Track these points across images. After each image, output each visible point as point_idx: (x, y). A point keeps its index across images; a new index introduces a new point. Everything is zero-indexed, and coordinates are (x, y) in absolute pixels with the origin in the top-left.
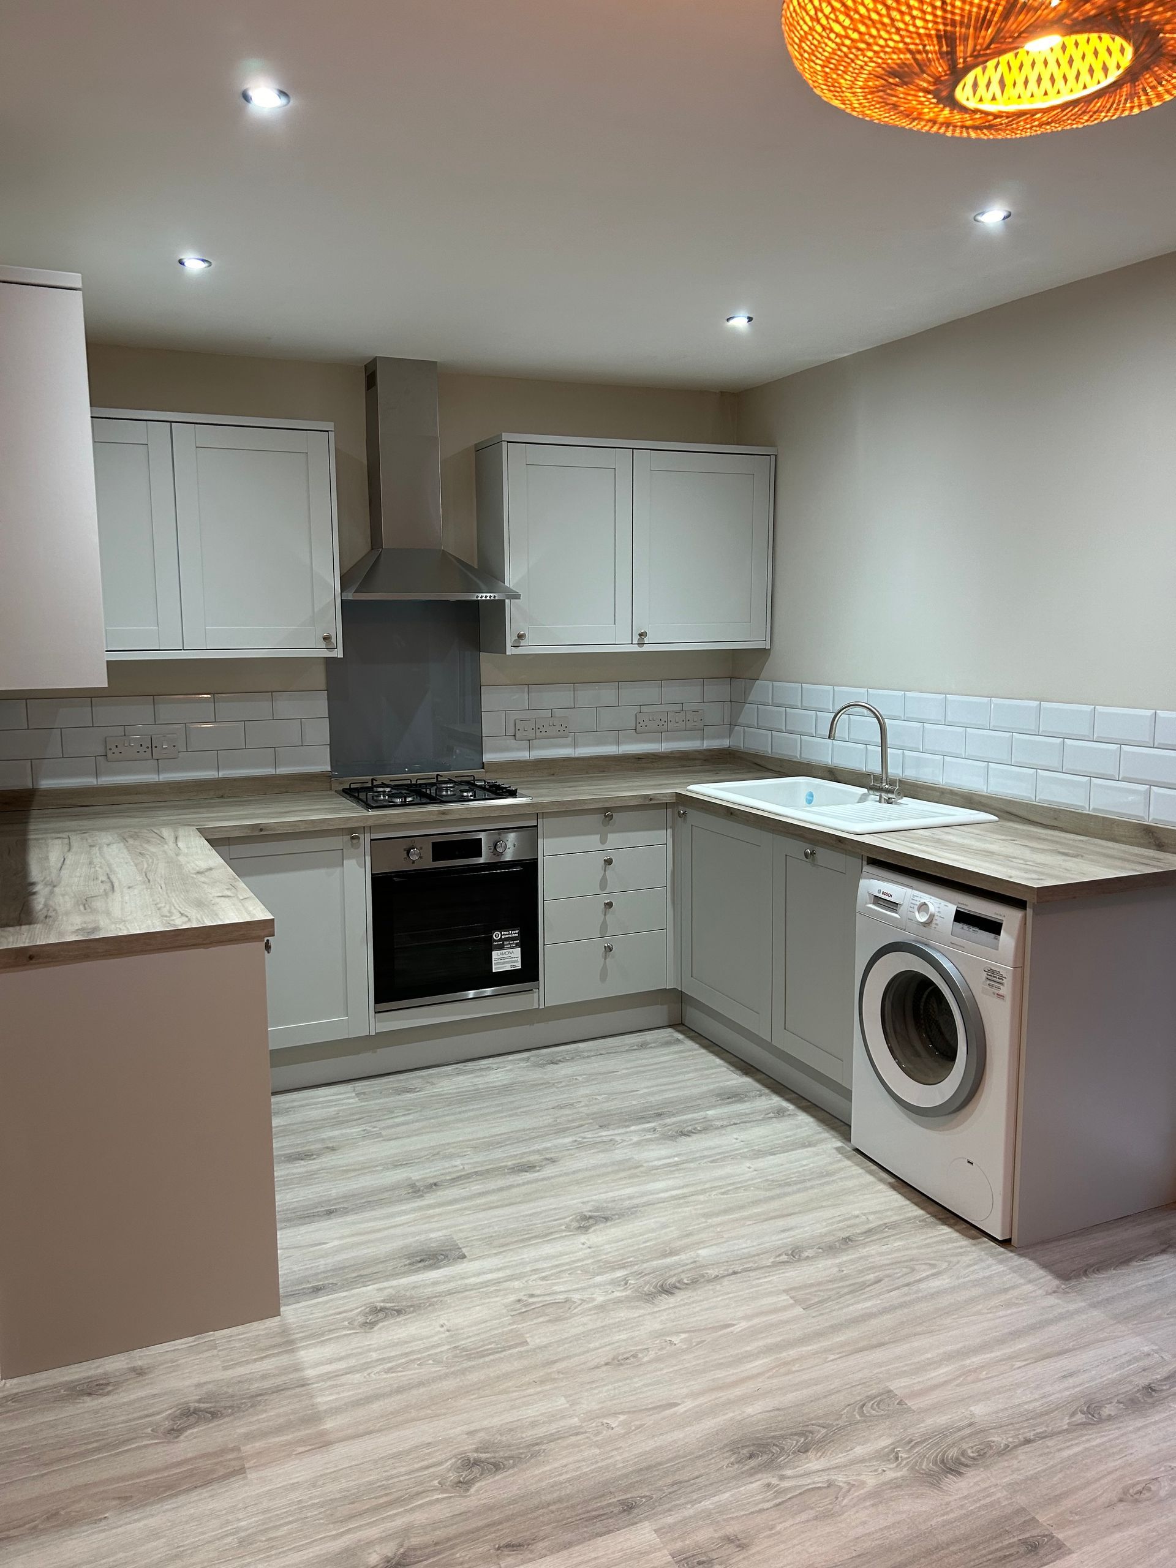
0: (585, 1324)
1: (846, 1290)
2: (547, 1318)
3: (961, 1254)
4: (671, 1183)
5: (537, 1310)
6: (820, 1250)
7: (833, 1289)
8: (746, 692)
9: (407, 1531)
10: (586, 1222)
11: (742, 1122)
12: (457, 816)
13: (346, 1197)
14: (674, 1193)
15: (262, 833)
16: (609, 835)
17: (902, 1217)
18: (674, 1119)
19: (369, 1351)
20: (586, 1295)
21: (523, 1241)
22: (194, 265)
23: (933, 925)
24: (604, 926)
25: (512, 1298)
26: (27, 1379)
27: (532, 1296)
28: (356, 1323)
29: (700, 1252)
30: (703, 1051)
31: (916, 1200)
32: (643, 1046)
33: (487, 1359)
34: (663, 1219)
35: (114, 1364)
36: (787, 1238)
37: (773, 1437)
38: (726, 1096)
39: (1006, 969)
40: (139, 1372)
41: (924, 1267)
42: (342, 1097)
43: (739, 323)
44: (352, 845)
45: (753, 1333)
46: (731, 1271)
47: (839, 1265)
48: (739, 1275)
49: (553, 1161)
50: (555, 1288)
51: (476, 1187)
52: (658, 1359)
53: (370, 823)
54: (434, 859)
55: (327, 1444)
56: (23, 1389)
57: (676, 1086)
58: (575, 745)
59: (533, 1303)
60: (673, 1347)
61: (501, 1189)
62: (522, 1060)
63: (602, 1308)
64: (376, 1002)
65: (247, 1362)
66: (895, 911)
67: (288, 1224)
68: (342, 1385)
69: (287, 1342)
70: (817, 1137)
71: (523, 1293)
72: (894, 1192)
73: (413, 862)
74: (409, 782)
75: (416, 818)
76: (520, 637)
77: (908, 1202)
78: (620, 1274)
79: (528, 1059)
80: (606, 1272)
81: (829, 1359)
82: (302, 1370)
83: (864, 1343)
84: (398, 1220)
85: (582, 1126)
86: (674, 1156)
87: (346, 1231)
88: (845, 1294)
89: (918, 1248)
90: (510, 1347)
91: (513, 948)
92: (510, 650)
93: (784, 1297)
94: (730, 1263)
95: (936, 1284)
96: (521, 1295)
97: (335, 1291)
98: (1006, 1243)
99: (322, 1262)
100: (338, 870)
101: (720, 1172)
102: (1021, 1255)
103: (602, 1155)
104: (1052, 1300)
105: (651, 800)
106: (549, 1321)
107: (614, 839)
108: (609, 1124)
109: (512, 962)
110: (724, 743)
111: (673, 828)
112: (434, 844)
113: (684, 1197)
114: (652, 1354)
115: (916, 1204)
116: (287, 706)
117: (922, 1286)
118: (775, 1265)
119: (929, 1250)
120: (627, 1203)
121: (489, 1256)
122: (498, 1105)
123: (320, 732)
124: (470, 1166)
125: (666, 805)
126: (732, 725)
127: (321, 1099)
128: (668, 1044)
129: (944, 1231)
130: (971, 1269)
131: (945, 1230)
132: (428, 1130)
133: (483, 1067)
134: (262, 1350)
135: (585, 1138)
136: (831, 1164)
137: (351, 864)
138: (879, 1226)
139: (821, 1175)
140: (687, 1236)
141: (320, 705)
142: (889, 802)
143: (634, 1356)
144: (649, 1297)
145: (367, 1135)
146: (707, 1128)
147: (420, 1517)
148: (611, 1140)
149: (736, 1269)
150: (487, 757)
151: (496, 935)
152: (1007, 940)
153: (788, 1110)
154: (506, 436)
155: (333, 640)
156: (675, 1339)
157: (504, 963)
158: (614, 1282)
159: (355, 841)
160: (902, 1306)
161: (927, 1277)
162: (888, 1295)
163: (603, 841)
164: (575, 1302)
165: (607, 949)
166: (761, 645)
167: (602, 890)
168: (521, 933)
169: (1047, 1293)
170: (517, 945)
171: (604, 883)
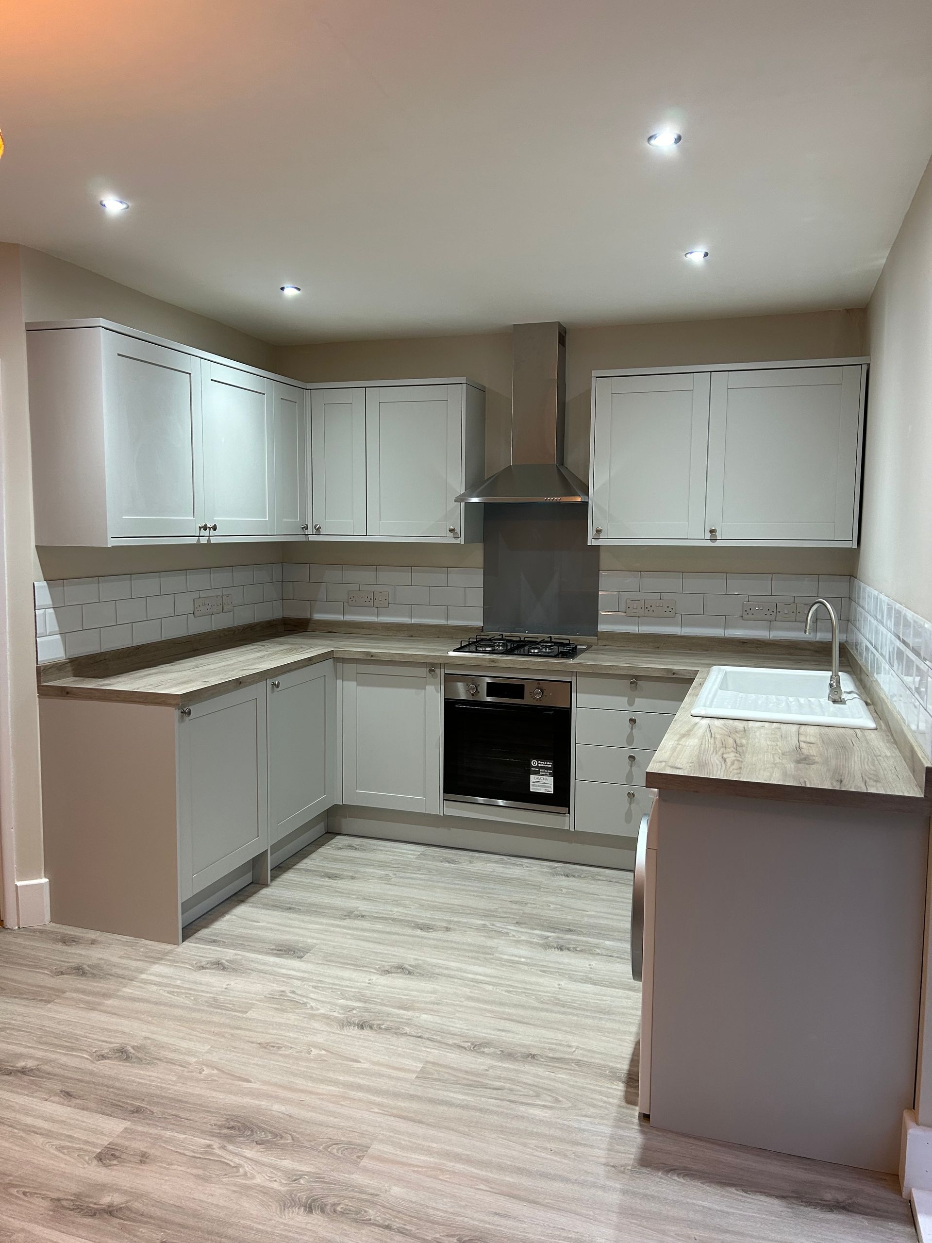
0: (289, 1019)
1: (465, 1082)
2: (279, 1007)
3: (596, 1106)
4: (489, 971)
5: (281, 1000)
6: (499, 1052)
7: (457, 1077)
9: (48, 1062)
10: (402, 969)
12: (503, 665)
14: (479, 977)
15: (372, 658)
16: (637, 699)
17: (602, 1063)
18: (571, 937)
19: (180, 979)
20: (319, 1006)
21: (344, 963)
22: (290, 292)
24: (629, 776)
25: (283, 989)
26: (58, 926)
27: (293, 992)
28: (198, 964)
29: (423, 1015)
33: (216, 1010)
34: (440, 988)
35: (92, 935)
37: (257, 1126)
40: (93, 942)
41: (549, 1098)
42: (408, 853)
43: (697, 257)
44: (431, 675)
45: (361, 1073)
46: (419, 1035)
47: (493, 1067)
48: (420, 1039)
49: (448, 930)
50: (312, 994)
51: (379, 926)
52: (287, 1056)
53: (442, 661)
54: (489, 695)
55: (94, 1009)
58: (680, 625)
59: (289, 997)
60: (307, 1055)
63: (313, 1016)
64: (445, 792)
65: (131, 959)
68: (143, 988)
71: (291, 989)
73: (474, 695)
75: (472, 662)
76: (598, 531)
78: (357, 1004)
80: (352, 1000)
81: (372, 1110)
82: (143, 973)
84: (311, 926)
85: (509, 918)
86: (526, 958)
88: (459, 1084)
89: (572, 1086)
90: (235, 1011)
91: (547, 775)
92: (592, 542)
93: (420, 1065)
94: (429, 1030)
95: (535, 1112)
96: (289, 989)
98: (645, 1117)
99: (240, 930)
100: (423, 691)
101: (532, 979)
102: (642, 1132)
103: (483, 939)
104: (601, 1170)
105: (674, 674)
106: (276, 1009)
107: (641, 703)
108: (525, 924)
109: (545, 787)
112: (488, 683)
113: (477, 981)
114: (289, 1052)
116: (457, 578)
117: (522, 1108)
118: (453, 1045)
119: (576, 1091)
120: (438, 970)
121: (314, 963)
122: (482, 888)
123: (477, 598)
124: (399, 914)
125: (689, 681)
126: (848, 621)
130: (582, 1118)
134: (145, 957)
135: (494, 925)
137: (430, 689)
138: (574, 1060)
140: (435, 1003)
141: (478, 578)
143: (279, 1048)
144: (347, 1024)
147: (64, 1059)
148: (506, 933)
149: (423, 1035)
150: (601, 627)
151: (534, 763)
154: (595, 372)
155: (457, 530)
156: (315, 1052)
158: (345, 1007)
159: (433, 673)
161: (538, 1105)
162: (485, 1099)
163: (631, 703)
164: (306, 1006)
165: (632, 795)
166: (847, 545)
167: (628, 743)
168: (554, 765)
169: (606, 1165)
170: (550, 774)
171: (630, 740)
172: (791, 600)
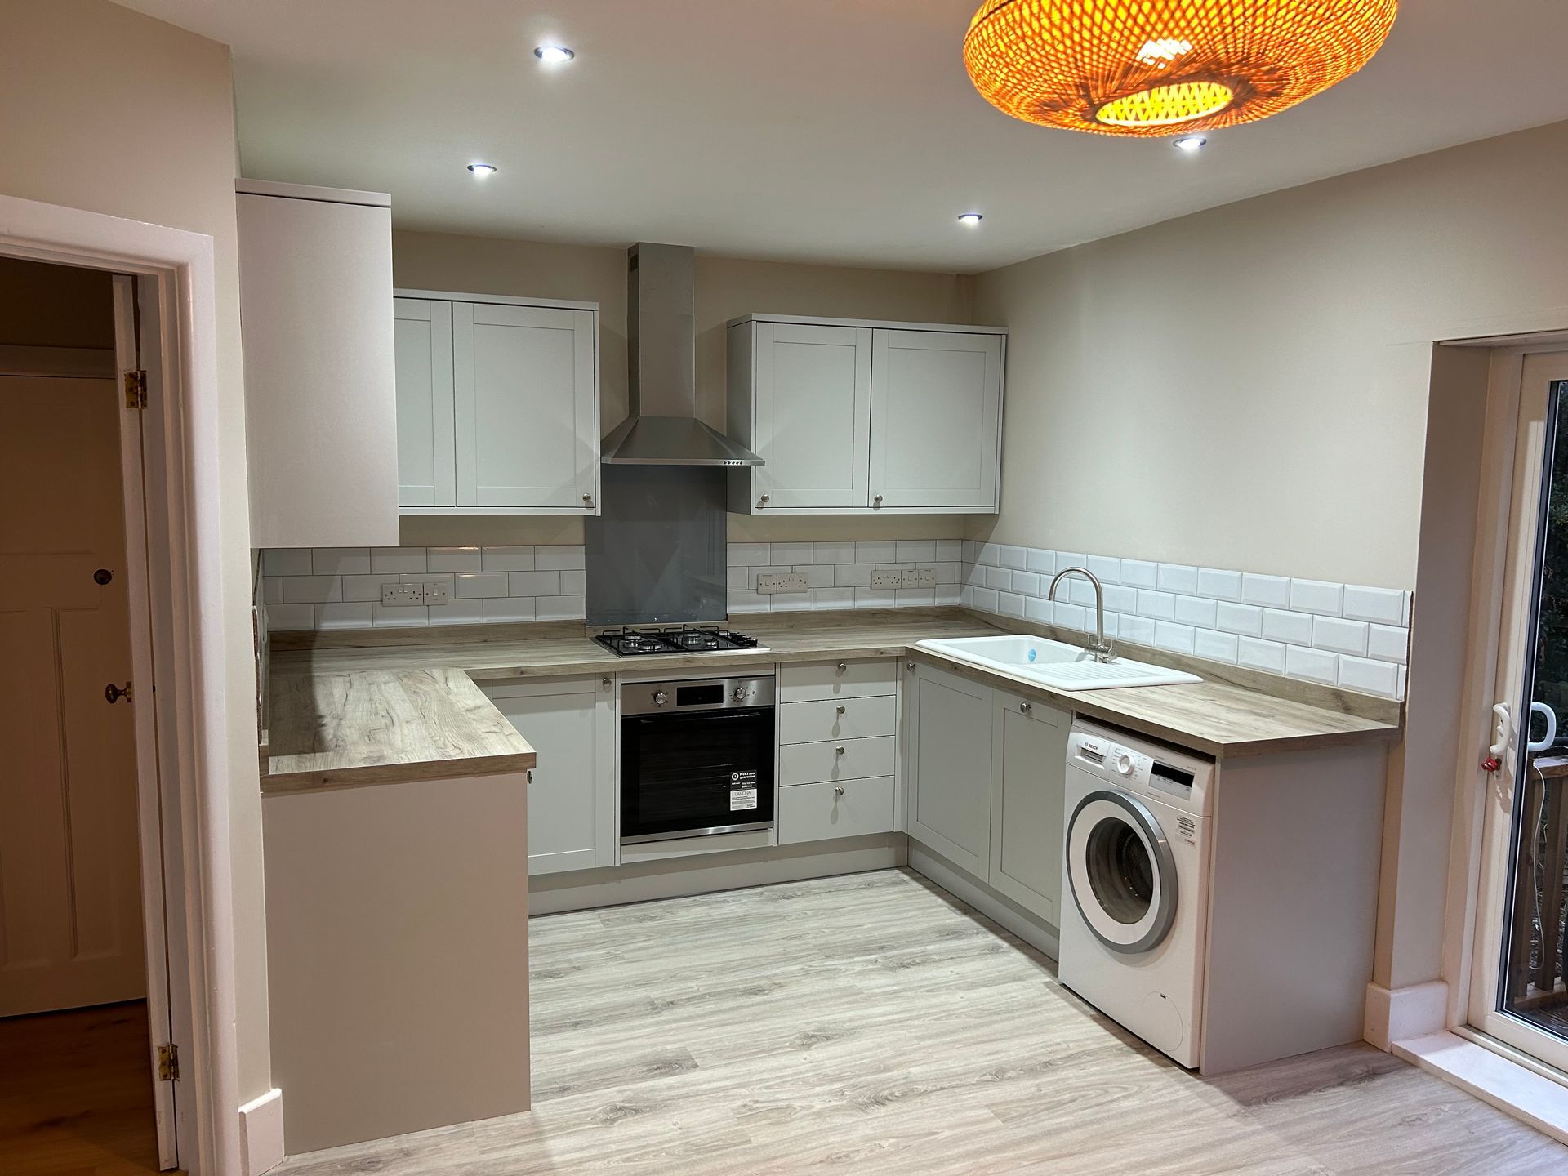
0: (804, 1128)
1: (1042, 1107)
2: (770, 1121)
3: (1152, 1080)
4: (888, 1009)
5: (760, 1114)
6: (1022, 1072)
7: (1030, 1106)
8: (977, 553)
10: (809, 1040)
11: (959, 957)
12: (701, 664)
13: (591, 1011)
14: (890, 1017)
15: (522, 676)
16: (842, 686)
17: (1100, 1046)
18: (895, 952)
19: (610, 1143)
20: (805, 1103)
21: (750, 1054)
22: (482, 173)
23: (1133, 776)
24: (835, 772)
25: (739, 1103)
26: (308, 1155)
27: (757, 1102)
28: (598, 1119)
29: (911, 1069)
30: (927, 891)
31: (1114, 1032)
32: (870, 885)
33: (714, 1153)
34: (879, 1040)
35: (386, 1145)
36: (993, 1060)
38: (945, 933)
39: (1197, 818)
40: (406, 1153)
41: (1115, 1090)
42: (590, 923)
43: (971, 221)
44: (604, 688)
45: (955, 1141)
46: (938, 1087)
47: (1038, 1086)
48: (946, 1091)
49: (781, 986)
50: (777, 1096)
51: (709, 1007)
52: (867, 1159)
53: (621, 668)
54: (679, 703)
56: (305, 1164)
57: (899, 922)
58: (813, 600)
59: (758, 1108)
60: (883, 1149)
61: (732, 1009)
62: (756, 894)
63: (819, 1114)
64: (622, 835)
65: (501, 1148)
66: (1100, 762)
67: (538, 1033)
68: (588, 1170)
69: (536, 1133)
70: (1029, 972)
71: (749, 1099)
72: (1095, 1024)
73: (660, 706)
74: (657, 631)
75: (662, 666)
76: (764, 499)
77: (1107, 1033)
78: (838, 1085)
79: (762, 893)
80: (825, 1084)
81: (1024, 1165)
82: (550, 1156)
83: (1055, 1153)
84: (638, 1032)
85: (808, 956)
86: (894, 985)
87: (591, 1041)
88: (1043, 1110)
89: (1114, 1073)
90: (735, 1145)
91: (750, 788)
92: (754, 512)
93: (987, 1111)
94: (939, 1080)
95: (1127, 1104)
96: (746, 1101)
97: (580, 1092)
98: (1194, 1071)
99: (568, 1066)
100: (591, 711)
101: (934, 1001)
102: (1208, 1083)
103: (827, 982)
104: (1232, 1123)
105: (882, 653)
106: (771, 1124)
107: (847, 689)
108: (834, 955)
109: (748, 802)
110: (954, 601)
111: (903, 680)
112: (679, 690)
113: (900, 1021)
114: (862, 1155)
115: (1114, 1035)
116: (549, 559)
117: (1114, 1106)
118: (980, 1083)
119: (1122, 1075)
120: (847, 1025)
121: (720, 1066)
122: (732, 935)
123: (578, 583)
124: (703, 987)
125: (897, 659)
126: (963, 584)
127: (568, 924)
128: (894, 884)
129: (1137, 1060)
130: (1160, 1093)
131: (1140, 1058)
132: (666, 955)
133: (719, 899)
134: (514, 1138)
135: (811, 966)
136: (1038, 997)
137: (602, 706)
138: (1079, 1053)
139: (1028, 1007)
140: (901, 1055)
141: (578, 558)
142: (1104, 661)
143: (847, 1156)
144: (863, 1107)
145: (611, 958)
146: (925, 961)
148: (835, 969)
149: (944, 1086)
150: (732, 609)
151: (735, 776)
152: (1198, 791)
153: (1002, 947)
154: (755, 316)
155: (593, 500)
156: (885, 1143)
157: (741, 802)
158: (831, 1093)
159: (606, 685)
160: (1092, 1122)
161: (1119, 1098)
162: (1080, 1113)
163: (836, 691)
164: (795, 1109)
165: (838, 793)
166: (990, 511)
167: (835, 737)
168: (758, 775)
169: (1228, 1117)
170: (754, 786)
171: (836, 730)
172: (911, 567)
